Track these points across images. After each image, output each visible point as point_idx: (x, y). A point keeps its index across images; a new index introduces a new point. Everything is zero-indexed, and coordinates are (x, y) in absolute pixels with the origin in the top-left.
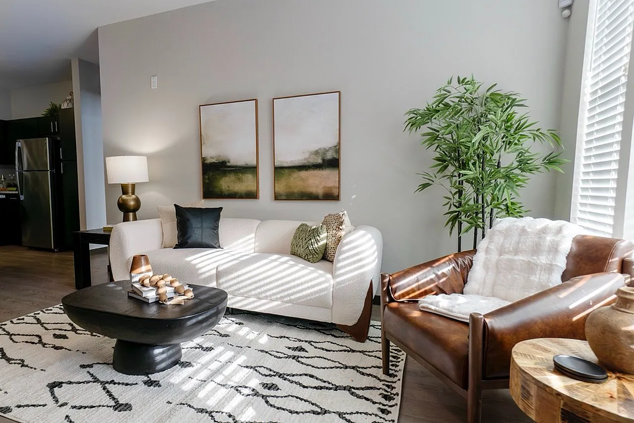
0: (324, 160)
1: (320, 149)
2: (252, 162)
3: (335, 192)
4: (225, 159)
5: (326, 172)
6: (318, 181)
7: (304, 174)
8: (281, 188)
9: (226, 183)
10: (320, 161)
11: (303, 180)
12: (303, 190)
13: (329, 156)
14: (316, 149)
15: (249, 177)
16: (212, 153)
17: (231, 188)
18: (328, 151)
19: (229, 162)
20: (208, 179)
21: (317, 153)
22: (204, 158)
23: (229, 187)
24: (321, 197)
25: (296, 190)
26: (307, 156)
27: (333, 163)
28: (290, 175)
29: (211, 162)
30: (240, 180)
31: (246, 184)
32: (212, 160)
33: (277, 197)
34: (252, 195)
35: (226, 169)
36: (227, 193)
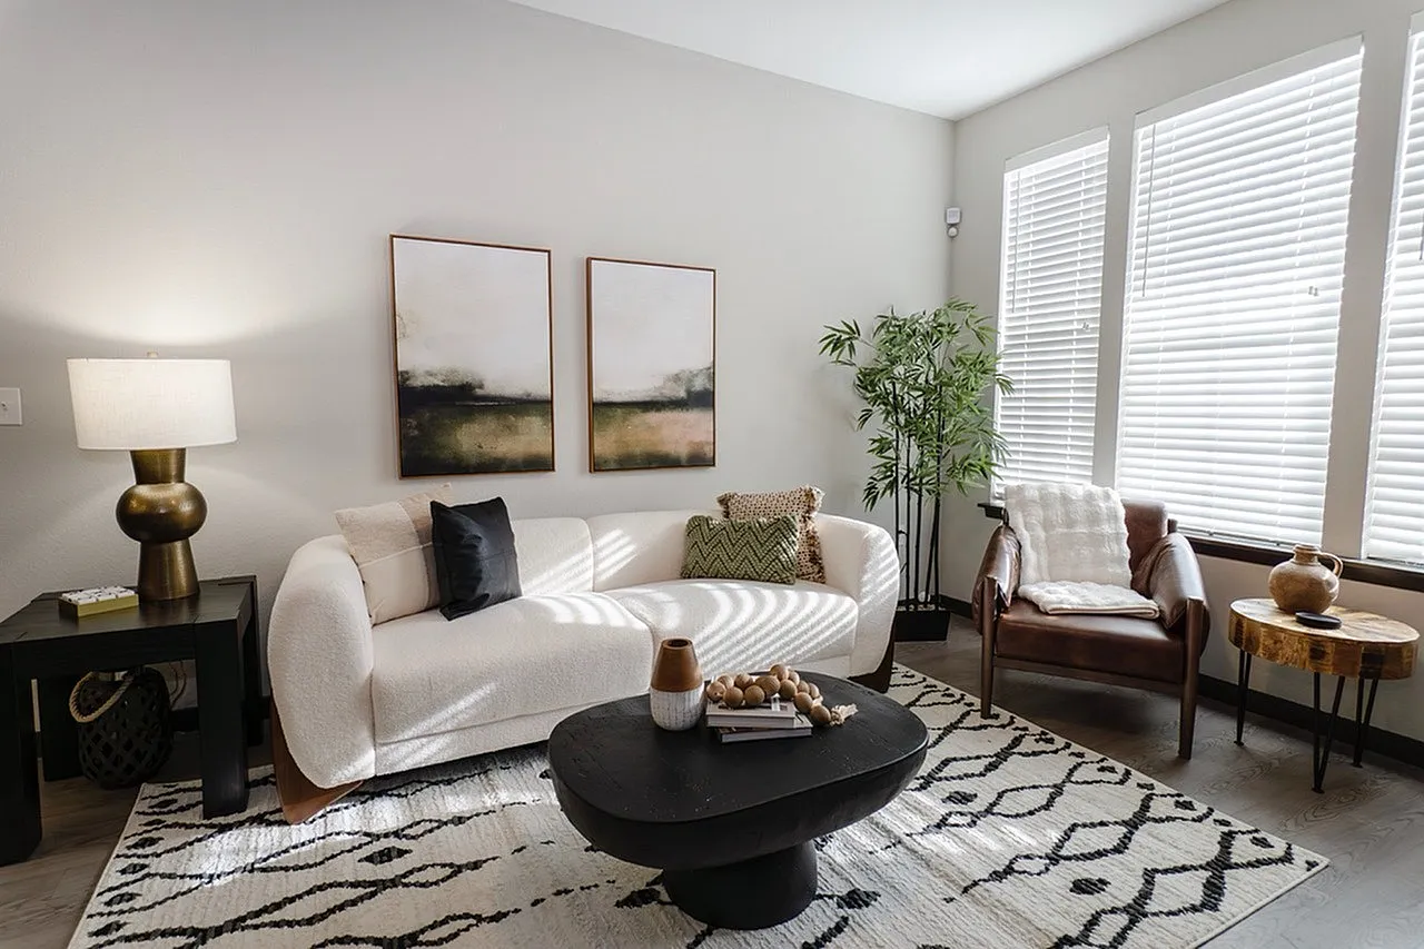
0: (689, 392)
1: (684, 371)
2: (540, 389)
3: (708, 450)
4: (469, 380)
5: (693, 417)
6: (677, 431)
7: (653, 417)
8: (606, 445)
9: (470, 437)
10: (682, 394)
11: (650, 428)
12: (651, 449)
13: (699, 384)
14: (676, 372)
15: (535, 422)
16: (427, 362)
17: (486, 448)
18: (696, 375)
19: (481, 387)
20: (419, 427)
21: (677, 378)
22: (407, 372)
23: (480, 447)
24: (684, 462)
25: (638, 450)
26: (659, 383)
27: (703, 400)
28: (625, 420)
29: (426, 384)
30: (511, 430)
31: (525, 438)
32: (430, 378)
33: (597, 466)
34: (541, 464)
35: (471, 403)
36: (473, 461)
